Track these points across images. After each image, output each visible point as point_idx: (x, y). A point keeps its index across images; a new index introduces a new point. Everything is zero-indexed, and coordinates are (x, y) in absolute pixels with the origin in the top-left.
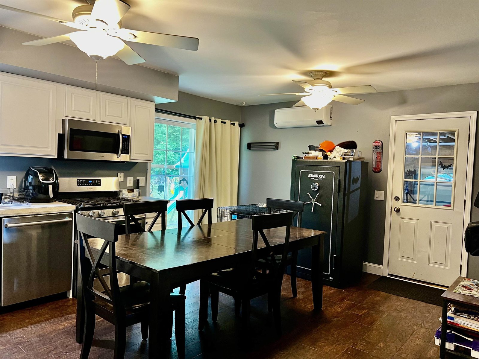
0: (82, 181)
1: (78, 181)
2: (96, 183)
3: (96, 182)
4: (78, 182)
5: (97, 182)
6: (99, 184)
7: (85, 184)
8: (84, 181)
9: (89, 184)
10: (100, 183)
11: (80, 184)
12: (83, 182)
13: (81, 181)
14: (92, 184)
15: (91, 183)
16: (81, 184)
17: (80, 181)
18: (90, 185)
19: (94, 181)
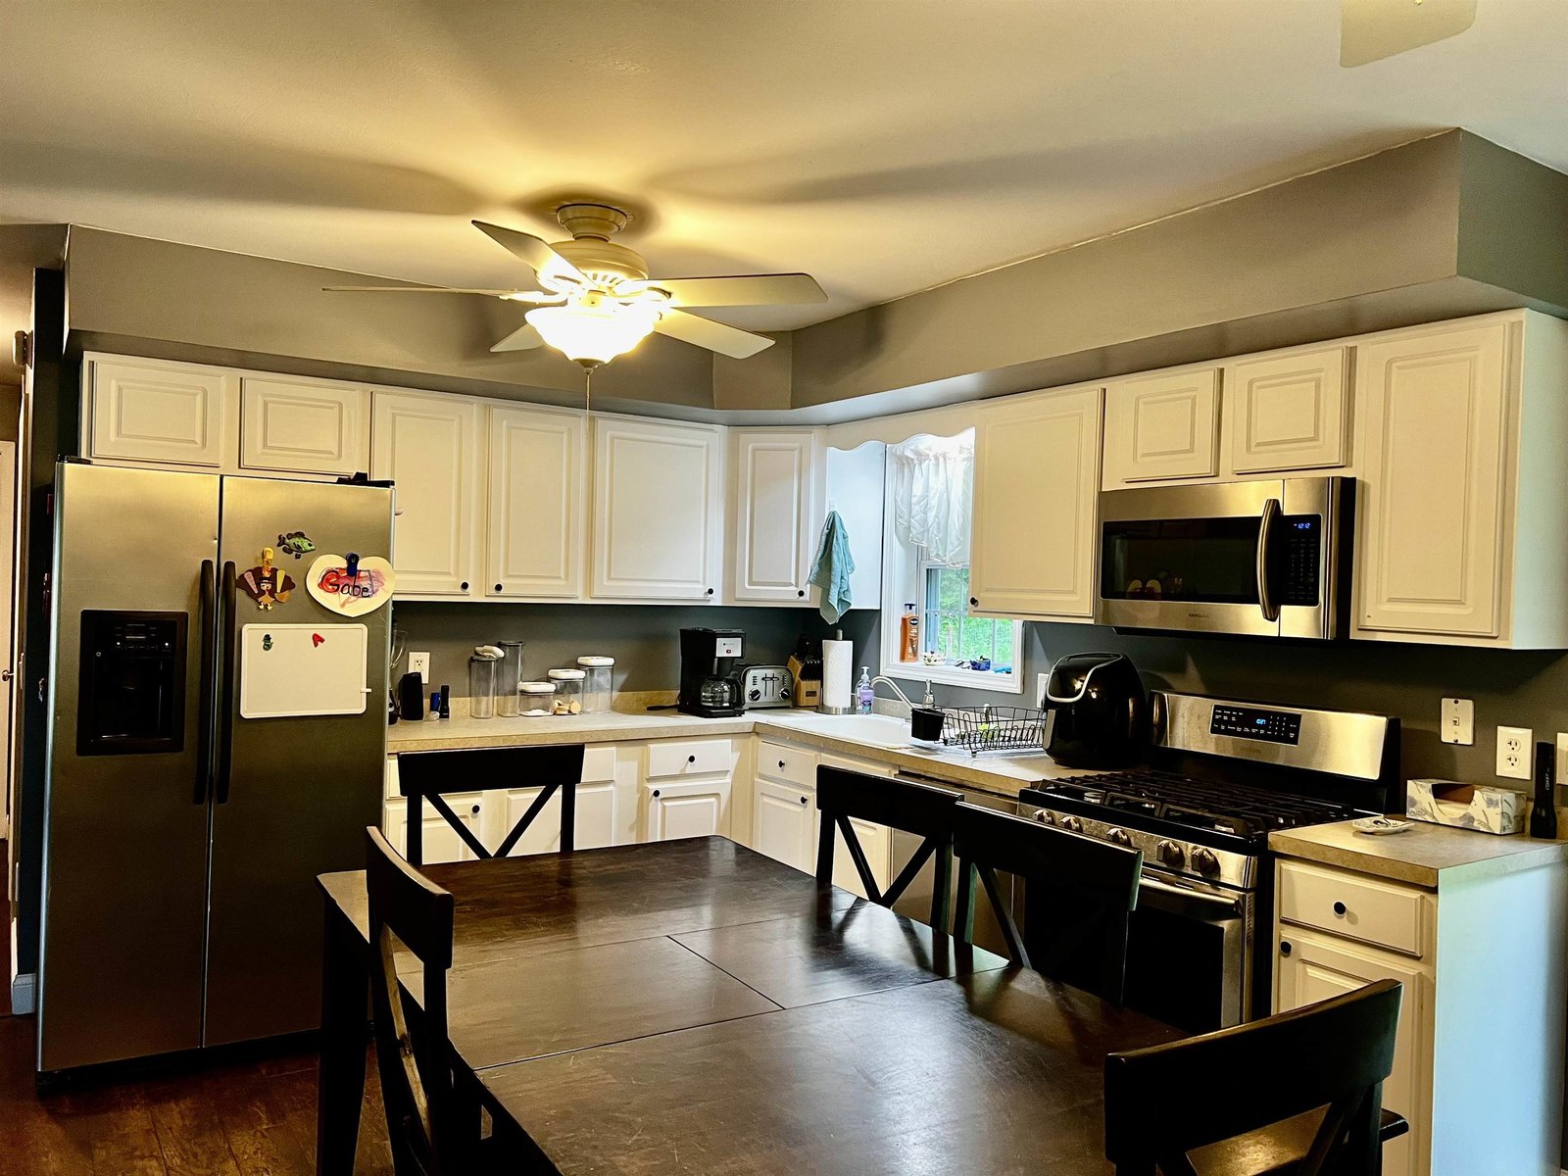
0: (1230, 716)
1: (1218, 714)
2: (1280, 731)
3: (1280, 726)
4: (1217, 717)
5: (1287, 726)
6: (1292, 735)
7: (1239, 729)
8: (1237, 716)
9: (1254, 731)
10: (1296, 731)
11: (1220, 727)
12: (1233, 719)
13: (1226, 715)
14: (1262, 732)
15: (1260, 727)
16: (1223, 727)
17: (1223, 714)
18: (1257, 736)
19: (1274, 720)
